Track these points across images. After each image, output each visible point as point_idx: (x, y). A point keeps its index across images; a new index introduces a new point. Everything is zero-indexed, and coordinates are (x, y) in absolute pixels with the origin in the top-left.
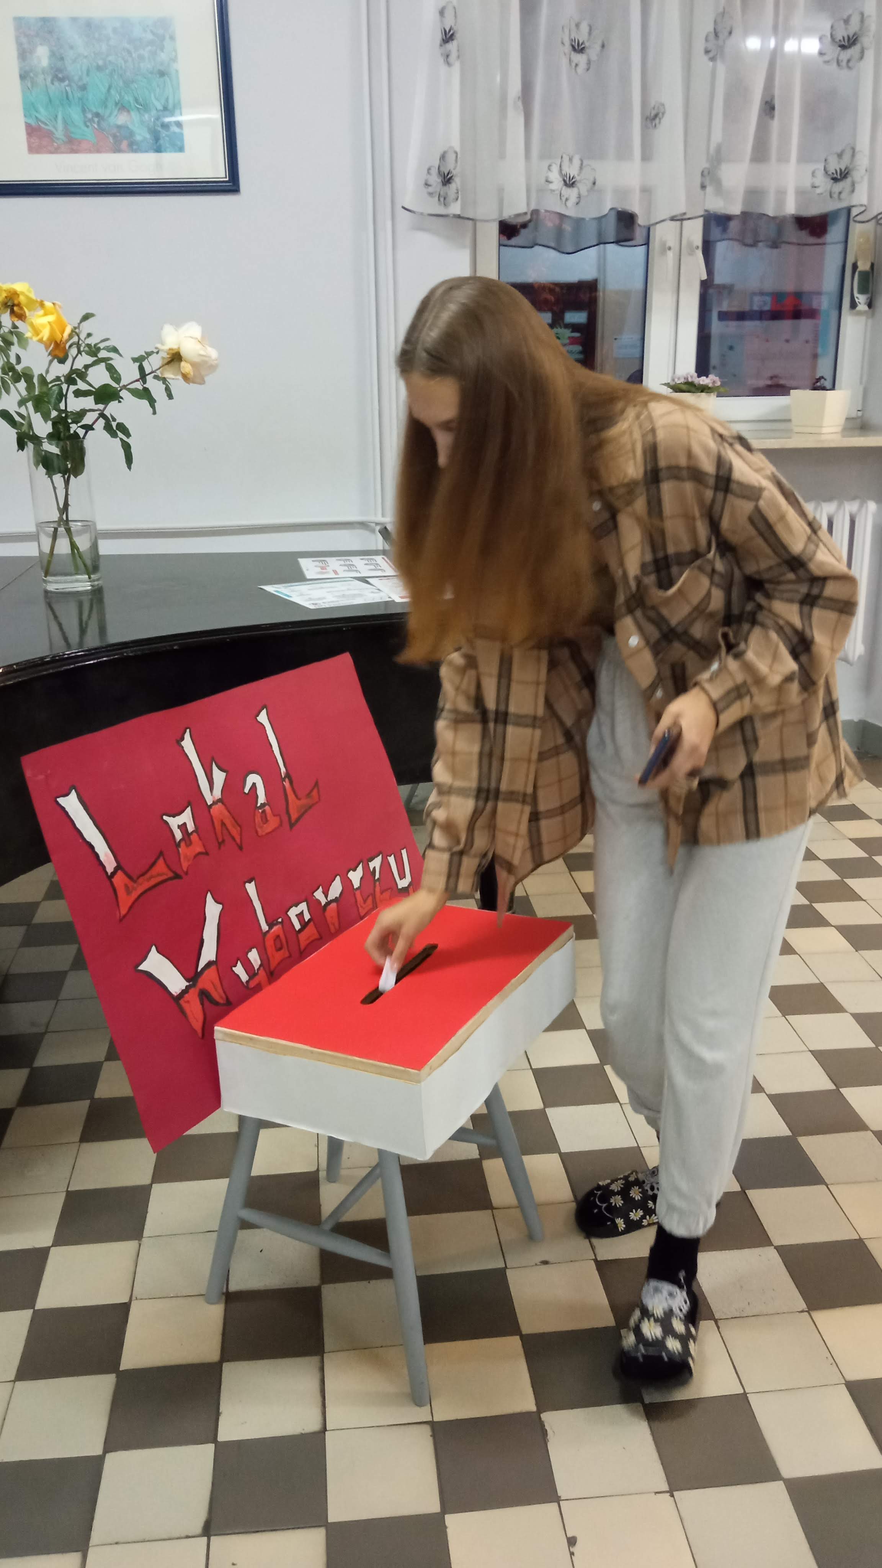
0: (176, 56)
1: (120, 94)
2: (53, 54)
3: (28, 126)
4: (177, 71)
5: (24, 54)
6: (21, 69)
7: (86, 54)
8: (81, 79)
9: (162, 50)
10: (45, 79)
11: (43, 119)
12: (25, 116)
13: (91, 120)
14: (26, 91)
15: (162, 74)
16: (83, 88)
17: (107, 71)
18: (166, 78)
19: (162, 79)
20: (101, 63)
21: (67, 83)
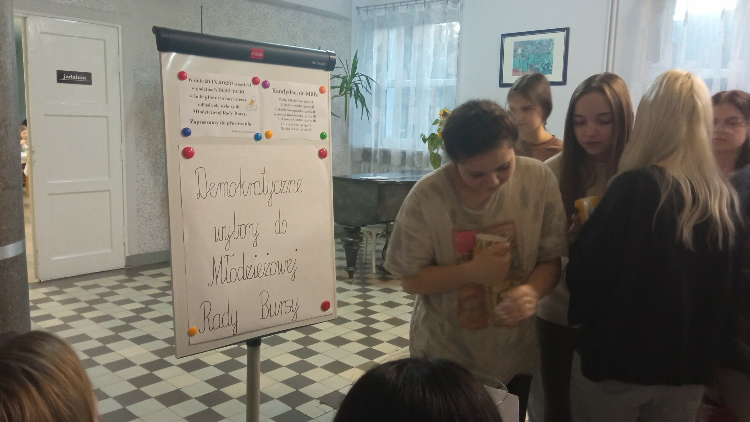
0: (553, 49)
1: (537, 60)
2: (522, 50)
3: (513, 69)
4: (553, 53)
5: (515, 51)
6: (514, 55)
7: (530, 50)
8: (528, 56)
9: (550, 47)
10: (519, 57)
11: (517, 67)
12: (513, 66)
13: (529, 67)
14: (514, 61)
15: (549, 53)
16: (528, 58)
17: (535, 54)
18: (550, 55)
19: (549, 55)
20: (533, 52)
21: (524, 57)
